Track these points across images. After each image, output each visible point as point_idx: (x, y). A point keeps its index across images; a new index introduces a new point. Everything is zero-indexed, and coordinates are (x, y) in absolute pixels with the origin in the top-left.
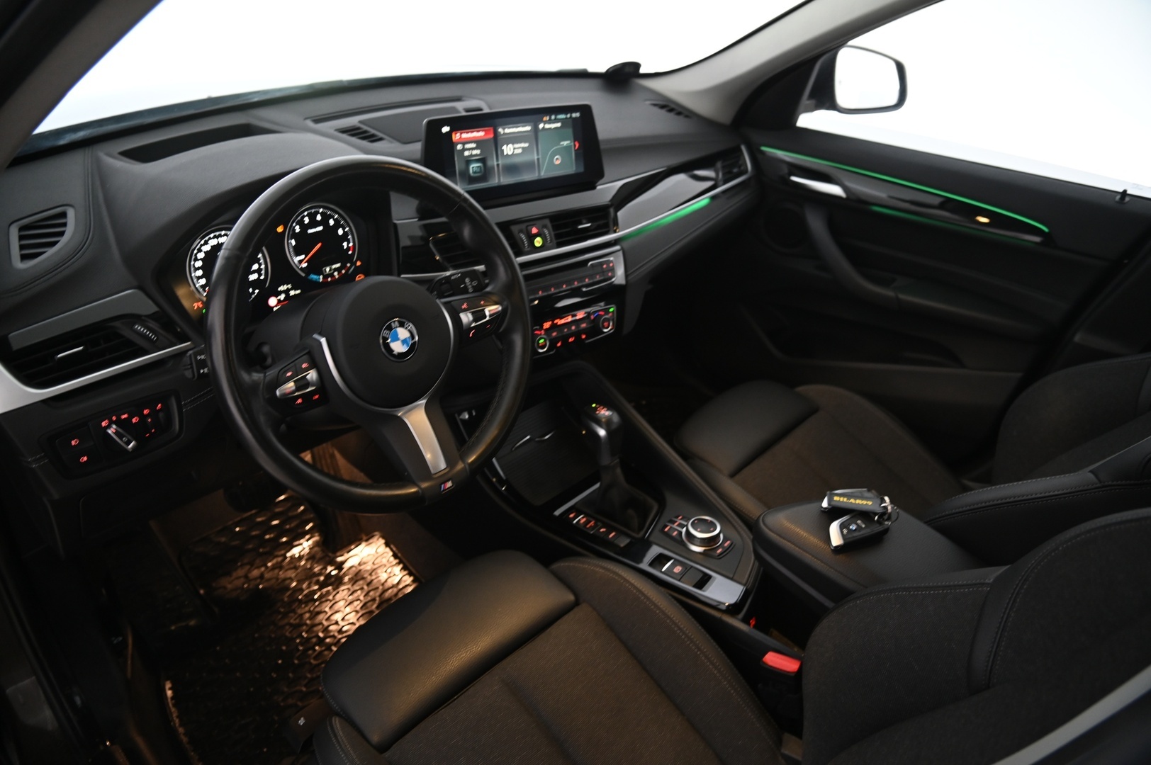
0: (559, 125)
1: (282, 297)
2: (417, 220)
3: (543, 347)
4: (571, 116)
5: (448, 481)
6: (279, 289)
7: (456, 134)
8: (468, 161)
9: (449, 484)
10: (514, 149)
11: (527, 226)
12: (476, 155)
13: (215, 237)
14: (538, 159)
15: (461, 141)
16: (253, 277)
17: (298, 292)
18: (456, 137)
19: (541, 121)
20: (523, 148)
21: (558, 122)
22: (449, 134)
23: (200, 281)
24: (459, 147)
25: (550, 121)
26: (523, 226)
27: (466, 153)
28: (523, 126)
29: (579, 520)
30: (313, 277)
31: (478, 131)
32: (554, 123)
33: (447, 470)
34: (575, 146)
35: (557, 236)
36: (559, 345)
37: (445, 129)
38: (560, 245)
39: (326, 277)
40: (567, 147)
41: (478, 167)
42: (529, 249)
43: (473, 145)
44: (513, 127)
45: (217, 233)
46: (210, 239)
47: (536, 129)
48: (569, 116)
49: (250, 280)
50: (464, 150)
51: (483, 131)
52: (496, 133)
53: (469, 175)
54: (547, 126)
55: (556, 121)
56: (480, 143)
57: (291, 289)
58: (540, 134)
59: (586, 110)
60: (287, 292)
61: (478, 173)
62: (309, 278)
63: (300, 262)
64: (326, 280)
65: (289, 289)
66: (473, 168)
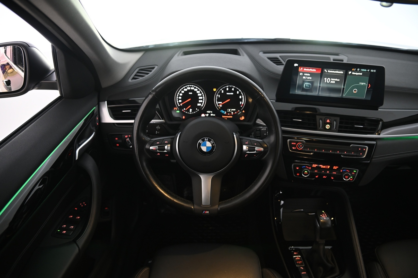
0: (361, 74)
1: (207, 115)
2: (275, 101)
3: (305, 175)
4: (370, 71)
5: (208, 211)
6: (207, 112)
7: (300, 68)
8: (304, 81)
9: (208, 212)
10: (330, 80)
11: (325, 118)
12: (309, 79)
13: (189, 87)
14: (343, 88)
15: (303, 71)
16: (199, 105)
17: (214, 115)
18: (301, 69)
19: (351, 70)
20: (336, 81)
21: (360, 73)
22: (297, 67)
23: (179, 100)
24: (301, 74)
25: (356, 71)
26: (323, 117)
27: (304, 77)
28: (338, 71)
29: (297, 257)
30: (222, 111)
31: (313, 69)
32: (358, 73)
33: (210, 206)
34: (368, 86)
35: (340, 127)
36: (317, 177)
37: (296, 65)
38: (339, 131)
39: (227, 113)
40: (364, 86)
41: (308, 85)
42: (322, 128)
43: (309, 75)
44: (332, 70)
45: (190, 86)
46: (187, 87)
47: (346, 74)
48: (368, 70)
49: (198, 105)
50: (303, 75)
51: (315, 69)
52: (322, 71)
53: (303, 88)
54: (353, 73)
55: (360, 71)
56: (312, 74)
57: (212, 113)
58: (348, 76)
59: (381, 70)
60: (210, 114)
61: (308, 87)
62: (221, 111)
63: (219, 104)
64: (227, 114)
65: (211, 113)
66: (306, 85)
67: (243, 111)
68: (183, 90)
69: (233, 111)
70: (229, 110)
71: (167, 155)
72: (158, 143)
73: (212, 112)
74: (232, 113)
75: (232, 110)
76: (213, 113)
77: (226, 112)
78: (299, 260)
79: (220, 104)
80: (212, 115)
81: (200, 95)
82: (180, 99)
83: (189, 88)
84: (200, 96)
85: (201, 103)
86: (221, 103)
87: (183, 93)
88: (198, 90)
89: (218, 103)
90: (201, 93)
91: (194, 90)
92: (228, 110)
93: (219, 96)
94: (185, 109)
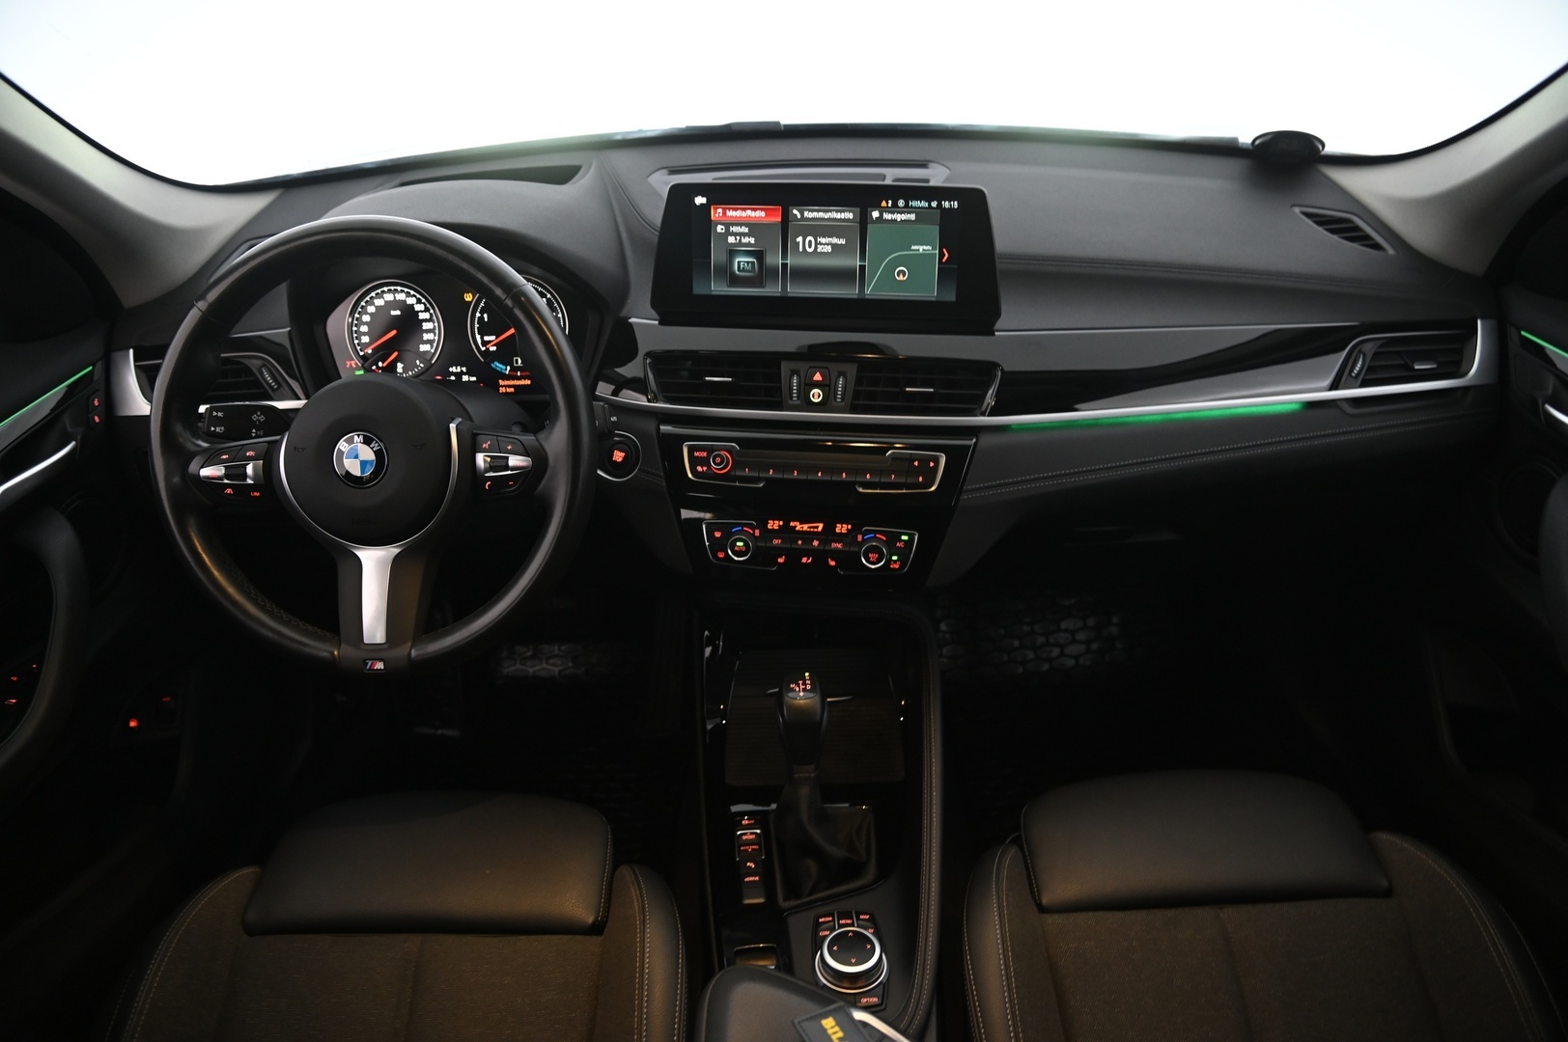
0: (912, 217)
1: (453, 380)
2: (657, 322)
3: (738, 554)
4: (939, 205)
5: (381, 660)
6: (451, 369)
7: (716, 209)
8: (732, 252)
9: (380, 666)
10: (816, 244)
11: (811, 367)
12: (749, 244)
13: (390, 291)
14: (862, 268)
15: (724, 220)
16: (424, 348)
17: (474, 379)
18: (717, 213)
19: (878, 206)
20: (834, 246)
21: (910, 213)
22: (705, 208)
23: (363, 337)
24: (720, 229)
25: (895, 208)
26: (803, 366)
27: (731, 240)
28: (837, 211)
29: (746, 834)
30: (498, 366)
31: (755, 210)
32: (901, 213)
33: (386, 646)
34: (941, 255)
35: (857, 395)
36: (781, 560)
37: (700, 200)
38: (854, 410)
39: (514, 369)
40: (925, 256)
41: (748, 263)
42: (799, 402)
43: (745, 230)
44: (818, 211)
45: (392, 288)
46: (383, 292)
47: (864, 221)
48: (934, 204)
49: (421, 350)
50: (728, 233)
51: (762, 210)
52: (786, 217)
53: (732, 273)
54: (887, 216)
55: (907, 209)
56: (754, 228)
57: (465, 374)
58: (870, 227)
59: (973, 202)
60: (459, 375)
61: (747, 271)
62: (492, 365)
63: (485, 343)
64: (512, 373)
65: (462, 373)
66: (739, 262)
68: (371, 303)
71: (257, 494)
72: (224, 457)
73: (464, 369)
76: (469, 373)
77: (509, 368)
78: (749, 843)
79: (490, 342)
80: (465, 378)
81: (426, 316)
82: (365, 334)
83: (389, 297)
84: (426, 320)
85: (430, 342)
86: (493, 338)
87: (371, 314)
88: (419, 301)
89: (482, 338)
90: (426, 310)
91: (405, 301)
92: (517, 360)
93: (485, 316)
94: (380, 364)
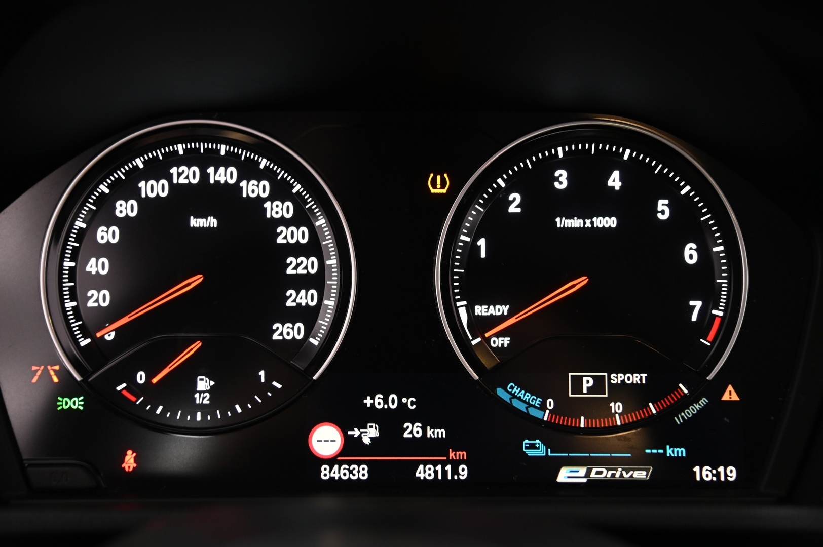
1: (371, 433)
6: (366, 403)
17: (439, 433)
30: (517, 395)
39: (568, 409)
45: (203, 148)
60: (385, 418)
62: (500, 392)
63: (480, 325)
64: (561, 420)
65: (403, 414)
67: (730, 395)
68: (127, 190)
69: (619, 392)
70: (588, 382)
73: (410, 402)
74: (617, 407)
75: (617, 378)
76: (425, 417)
77: (550, 403)
79: (494, 321)
80: (412, 430)
81: (300, 235)
82: (98, 282)
83: (188, 175)
84: (297, 250)
85: (308, 315)
86: (501, 310)
87: (124, 223)
88: (280, 192)
89: (470, 310)
90: (301, 218)
91: (237, 188)
92: (578, 382)
93: (482, 242)
94: (141, 377)
